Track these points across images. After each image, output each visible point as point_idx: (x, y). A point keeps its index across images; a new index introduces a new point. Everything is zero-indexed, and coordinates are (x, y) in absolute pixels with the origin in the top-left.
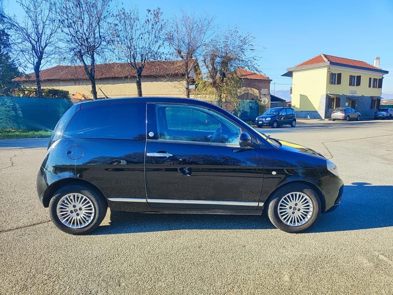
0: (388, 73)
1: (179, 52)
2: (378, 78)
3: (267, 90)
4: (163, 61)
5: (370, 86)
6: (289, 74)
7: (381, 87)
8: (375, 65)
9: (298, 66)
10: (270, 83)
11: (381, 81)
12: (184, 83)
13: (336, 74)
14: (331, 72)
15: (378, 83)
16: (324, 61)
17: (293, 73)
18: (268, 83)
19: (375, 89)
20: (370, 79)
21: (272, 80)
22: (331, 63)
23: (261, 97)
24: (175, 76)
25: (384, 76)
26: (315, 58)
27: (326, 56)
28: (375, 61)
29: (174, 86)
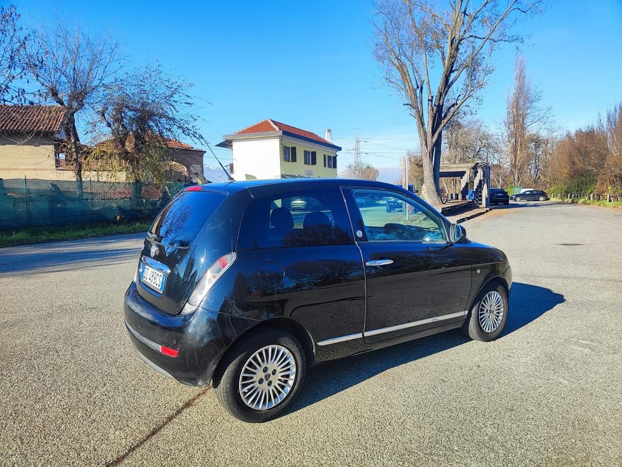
0: (341, 150)
1: (55, 94)
2: (332, 155)
3: (199, 166)
4: (25, 105)
5: (325, 166)
6: (227, 144)
7: (336, 168)
8: (326, 139)
9: (240, 133)
10: (202, 156)
11: (335, 158)
12: (51, 148)
13: (289, 148)
14: (284, 145)
15: (332, 162)
16: (274, 129)
17: (233, 143)
18: (200, 156)
19: (330, 169)
20: (325, 156)
21: (205, 152)
22: (285, 133)
23: (191, 178)
24: (42, 136)
25: (338, 153)
26: (260, 124)
27: (274, 122)
28: (326, 133)
29: (48, 155)
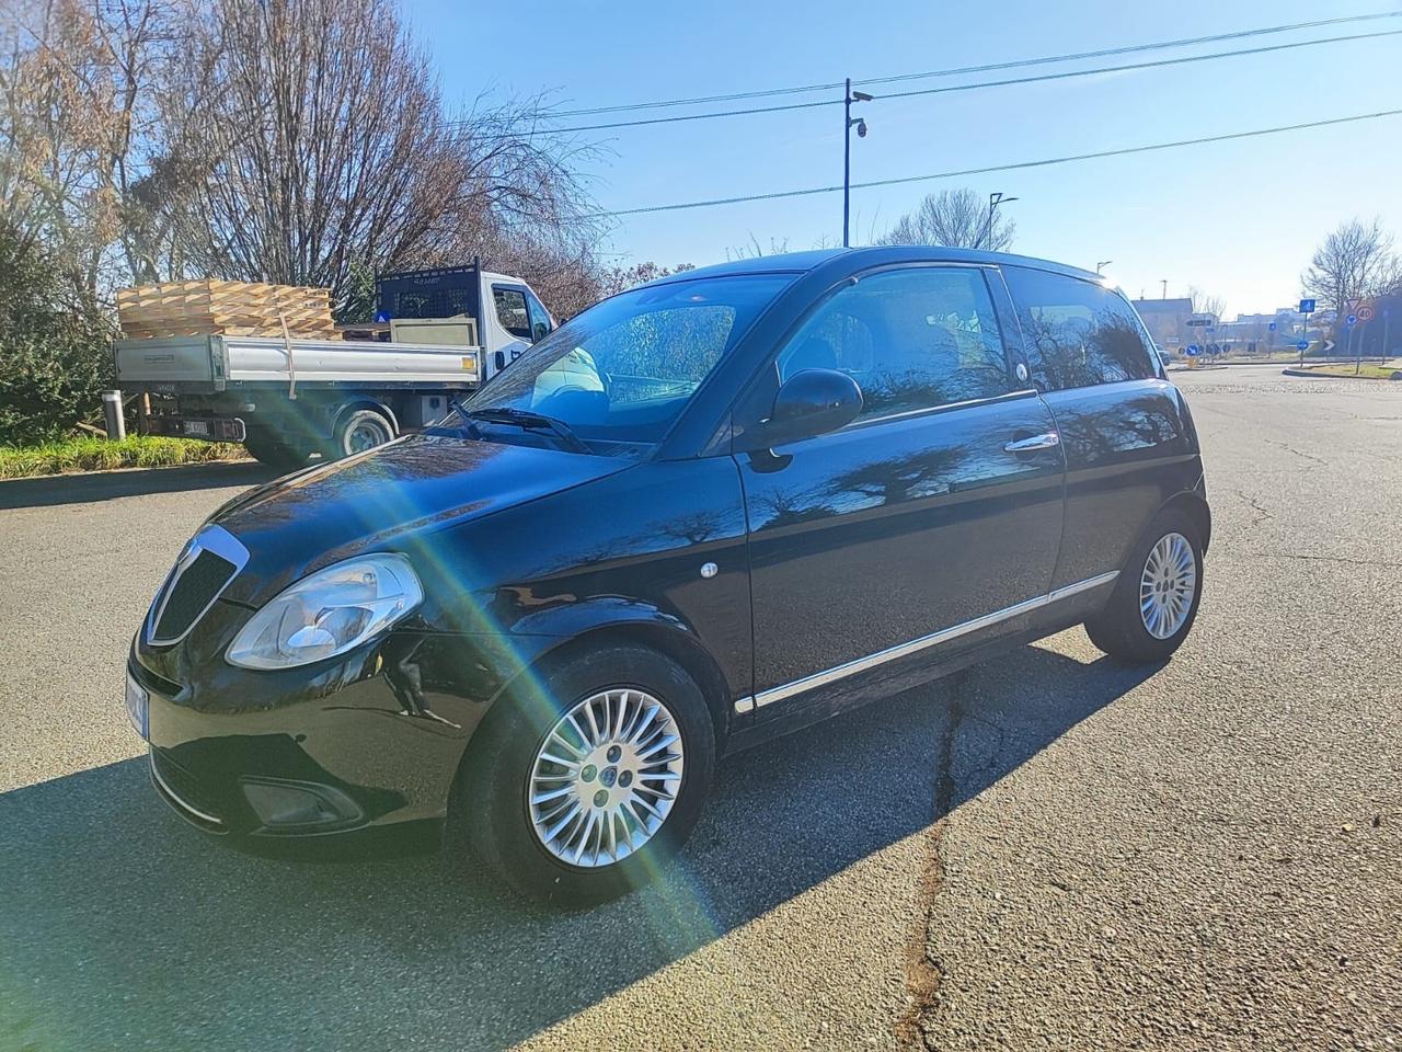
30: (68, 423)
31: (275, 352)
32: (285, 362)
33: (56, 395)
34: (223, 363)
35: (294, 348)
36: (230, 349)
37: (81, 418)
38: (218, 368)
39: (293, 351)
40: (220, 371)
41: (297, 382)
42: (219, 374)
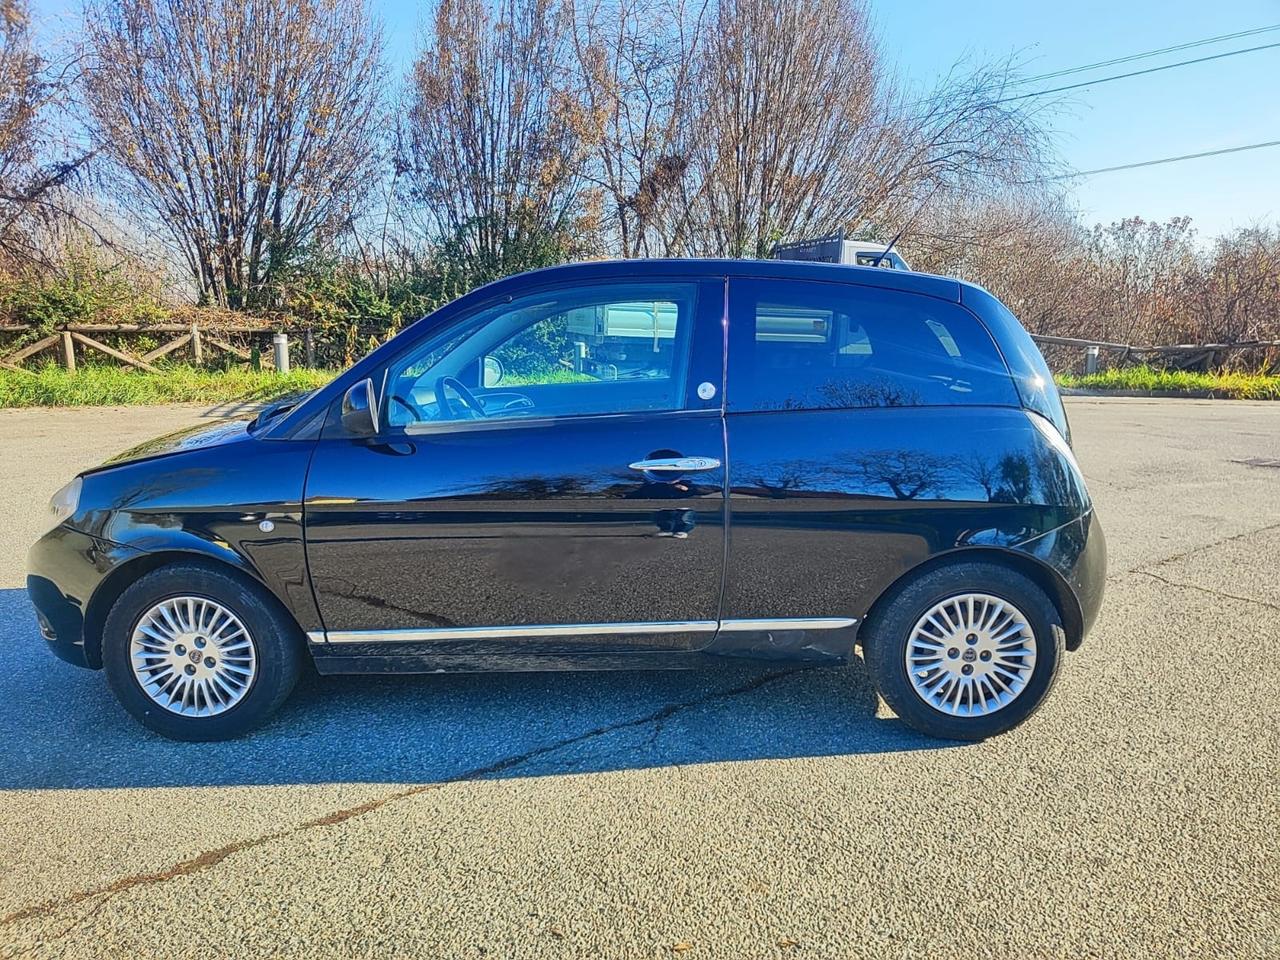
30: (552, 360)
31: (644, 314)
32: (651, 323)
33: (546, 340)
34: (603, 322)
35: (659, 311)
36: (610, 312)
37: (561, 356)
38: (600, 326)
39: (659, 314)
40: (601, 329)
41: (659, 339)
42: (599, 331)
